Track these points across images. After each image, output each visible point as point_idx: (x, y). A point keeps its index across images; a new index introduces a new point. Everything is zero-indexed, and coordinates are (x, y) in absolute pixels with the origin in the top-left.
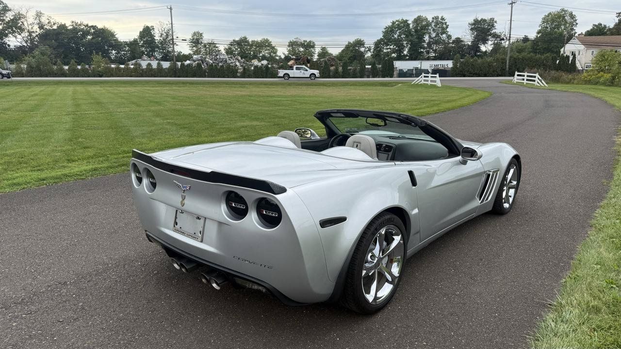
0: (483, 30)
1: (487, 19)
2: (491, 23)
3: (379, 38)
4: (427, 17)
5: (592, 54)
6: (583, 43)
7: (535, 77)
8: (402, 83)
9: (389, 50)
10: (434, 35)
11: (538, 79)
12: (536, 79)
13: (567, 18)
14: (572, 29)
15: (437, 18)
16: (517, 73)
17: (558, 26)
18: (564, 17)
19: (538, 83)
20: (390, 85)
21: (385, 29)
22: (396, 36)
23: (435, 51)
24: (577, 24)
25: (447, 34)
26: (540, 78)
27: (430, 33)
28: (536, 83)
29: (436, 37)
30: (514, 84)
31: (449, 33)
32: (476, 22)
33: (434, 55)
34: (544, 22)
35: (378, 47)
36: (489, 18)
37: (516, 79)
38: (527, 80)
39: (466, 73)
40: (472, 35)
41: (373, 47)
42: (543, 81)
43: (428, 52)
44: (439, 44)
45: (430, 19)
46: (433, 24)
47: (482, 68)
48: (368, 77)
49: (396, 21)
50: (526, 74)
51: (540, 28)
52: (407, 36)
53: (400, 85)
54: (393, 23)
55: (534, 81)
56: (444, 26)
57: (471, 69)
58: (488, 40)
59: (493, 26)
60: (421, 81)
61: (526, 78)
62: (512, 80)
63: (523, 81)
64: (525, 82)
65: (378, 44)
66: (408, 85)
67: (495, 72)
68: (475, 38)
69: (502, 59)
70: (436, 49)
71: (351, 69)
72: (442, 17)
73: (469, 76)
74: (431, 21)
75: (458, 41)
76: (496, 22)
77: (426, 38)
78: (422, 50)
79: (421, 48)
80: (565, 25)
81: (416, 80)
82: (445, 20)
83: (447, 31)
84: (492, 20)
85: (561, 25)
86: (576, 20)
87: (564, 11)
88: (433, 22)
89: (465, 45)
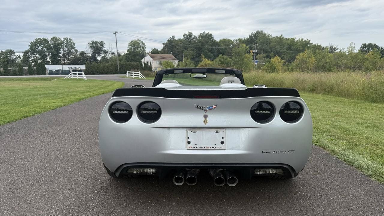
0: (97, 48)
1: (99, 41)
2: (102, 44)
3: (27, 50)
4: (60, 38)
5: (157, 63)
6: (151, 57)
7: (138, 74)
8: (57, 78)
9: (35, 58)
10: (66, 49)
11: (140, 74)
12: (139, 75)
13: (141, 44)
14: (144, 50)
15: (67, 39)
16: (128, 72)
17: (137, 48)
18: (139, 43)
19: (141, 77)
20: (48, 79)
21: (30, 43)
22: (39, 49)
23: (68, 59)
24: (146, 48)
25: (75, 49)
26: (141, 74)
27: (63, 48)
28: (139, 77)
29: (67, 51)
30: (127, 78)
31: (76, 49)
32: (93, 43)
33: (68, 62)
34: (130, 46)
35: (27, 56)
36: (101, 41)
37: (128, 75)
38: (134, 75)
39: (95, 72)
40: (91, 51)
41: (22, 55)
42: (143, 76)
43: (64, 60)
44: (70, 55)
45: (62, 39)
46: (65, 43)
47: (104, 69)
48: (26, 75)
49: (39, 39)
50: (133, 72)
51: (128, 49)
52: (48, 49)
53: (56, 79)
54: (37, 40)
55: (138, 76)
56: (72, 44)
57: (97, 70)
58: (101, 53)
59: (103, 46)
60: (71, 77)
61: (133, 74)
62: (125, 76)
63: (132, 76)
64: (133, 76)
65: (26, 53)
66: (63, 79)
67: (112, 72)
68: (93, 52)
69: (114, 64)
70: (69, 58)
71: (10, 70)
72: (70, 38)
73: (97, 74)
74: (63, 41)
75: (82, 53)
76: (104, 44)
77: (62, 51)
78: (59, 59)
79: (59, 57)
80: (140, 48)
81: (67, 76)
82: (72, 40)
83: (75, 47)
84: (102, 42)
85: (138, 48)
86: (145, 46)
87: (139, 40)
88: (64, 41)
89: (87, 56)
